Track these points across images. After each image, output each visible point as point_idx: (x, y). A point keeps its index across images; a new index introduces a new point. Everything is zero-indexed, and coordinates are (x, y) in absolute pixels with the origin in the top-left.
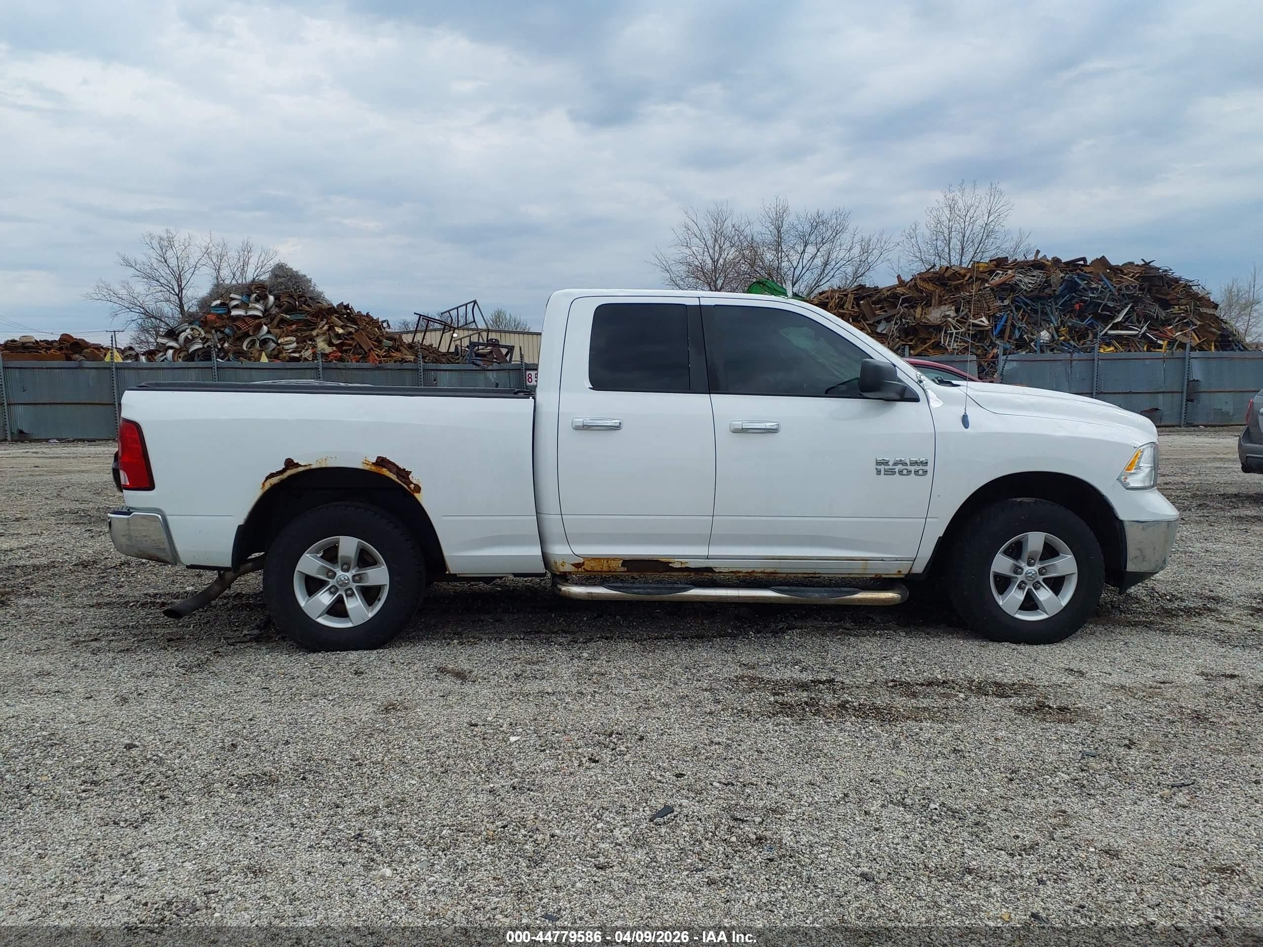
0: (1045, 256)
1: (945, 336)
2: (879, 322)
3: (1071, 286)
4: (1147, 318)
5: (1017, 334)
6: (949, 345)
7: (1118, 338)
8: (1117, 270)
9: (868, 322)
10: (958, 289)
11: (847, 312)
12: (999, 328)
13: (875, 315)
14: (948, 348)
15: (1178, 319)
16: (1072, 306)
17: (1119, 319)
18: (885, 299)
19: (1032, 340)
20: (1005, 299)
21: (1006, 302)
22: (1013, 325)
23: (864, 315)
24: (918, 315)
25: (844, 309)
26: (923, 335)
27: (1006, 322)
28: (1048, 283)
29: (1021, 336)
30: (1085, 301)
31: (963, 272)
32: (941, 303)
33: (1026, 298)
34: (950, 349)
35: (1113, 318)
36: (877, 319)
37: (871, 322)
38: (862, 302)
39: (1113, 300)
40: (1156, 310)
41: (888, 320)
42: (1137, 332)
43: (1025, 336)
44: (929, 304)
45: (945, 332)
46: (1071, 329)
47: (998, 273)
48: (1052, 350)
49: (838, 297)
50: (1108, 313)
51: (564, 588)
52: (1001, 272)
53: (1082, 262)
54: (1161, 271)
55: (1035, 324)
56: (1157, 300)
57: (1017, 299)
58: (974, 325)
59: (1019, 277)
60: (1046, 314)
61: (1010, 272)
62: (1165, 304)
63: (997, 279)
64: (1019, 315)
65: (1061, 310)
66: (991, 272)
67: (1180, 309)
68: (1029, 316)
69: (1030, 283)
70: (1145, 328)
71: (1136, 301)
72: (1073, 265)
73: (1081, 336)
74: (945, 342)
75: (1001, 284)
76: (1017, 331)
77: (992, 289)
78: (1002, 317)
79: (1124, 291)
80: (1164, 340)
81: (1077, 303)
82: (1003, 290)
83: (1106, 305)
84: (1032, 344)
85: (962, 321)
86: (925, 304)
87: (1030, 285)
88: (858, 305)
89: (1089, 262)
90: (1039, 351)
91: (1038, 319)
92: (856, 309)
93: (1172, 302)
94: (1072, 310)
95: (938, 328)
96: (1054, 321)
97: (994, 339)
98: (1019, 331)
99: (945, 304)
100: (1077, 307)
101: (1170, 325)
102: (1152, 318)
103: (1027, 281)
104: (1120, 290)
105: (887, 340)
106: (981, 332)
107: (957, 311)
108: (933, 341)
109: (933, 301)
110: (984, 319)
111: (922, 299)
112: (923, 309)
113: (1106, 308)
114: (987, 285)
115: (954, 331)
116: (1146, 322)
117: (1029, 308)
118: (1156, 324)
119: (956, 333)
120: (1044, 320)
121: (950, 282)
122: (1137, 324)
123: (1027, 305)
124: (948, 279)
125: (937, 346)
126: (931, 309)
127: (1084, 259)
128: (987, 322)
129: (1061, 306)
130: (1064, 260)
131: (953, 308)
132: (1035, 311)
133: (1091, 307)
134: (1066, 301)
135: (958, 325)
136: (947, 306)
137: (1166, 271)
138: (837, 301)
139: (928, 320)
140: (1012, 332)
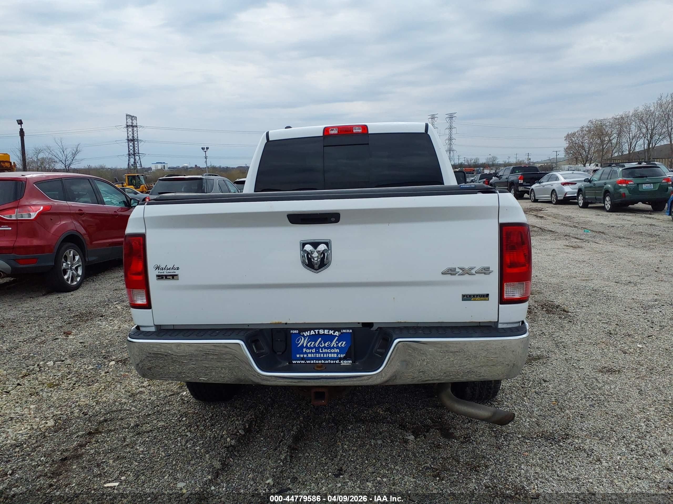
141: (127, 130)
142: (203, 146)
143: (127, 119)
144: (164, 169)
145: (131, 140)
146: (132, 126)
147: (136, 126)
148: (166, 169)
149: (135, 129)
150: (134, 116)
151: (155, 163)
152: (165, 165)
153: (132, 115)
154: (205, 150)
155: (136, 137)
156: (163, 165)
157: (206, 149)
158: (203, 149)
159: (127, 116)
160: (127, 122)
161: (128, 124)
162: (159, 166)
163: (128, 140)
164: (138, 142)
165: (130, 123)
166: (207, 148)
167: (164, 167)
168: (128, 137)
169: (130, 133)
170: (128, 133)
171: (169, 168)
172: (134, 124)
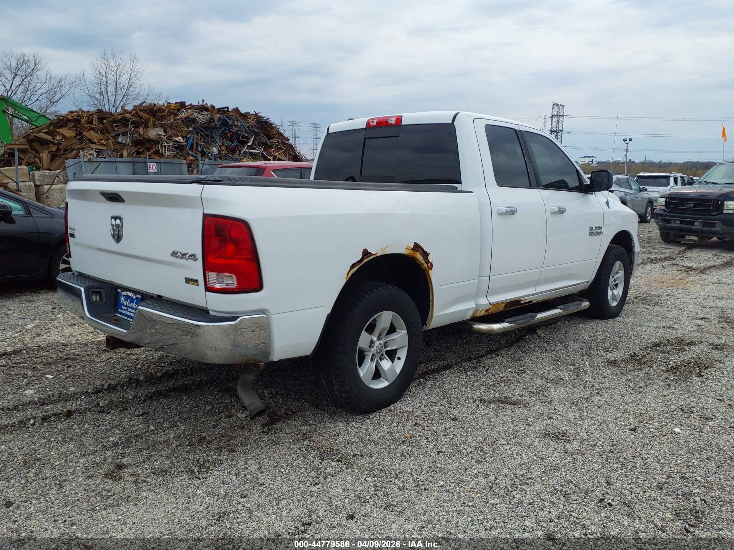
0: (207, 103)
1: (162, 147)
2: (118, 135)
3: (225, 123)
4: (263, 144)
5: (200, 149)
6: (165, 153)
7: (251, 154)
8: (245, 116)
9: (111, 135)
10: (163, 118)
11: (96, 127)
12: (190, 144)
13: (114, 131)
14: (164, 154)
15: (275, 146)
16: (226, 134)
17: (250, 144)
18: (119, 121)
19: (209, 153)
20: (189, 127)
21: (191, 129)
22: (197, 143)
23: (107, 129)
24: (142, 133)
25: (93, 125)
26: (148, 146)
27: (193, 141)
28: (212, 120)
29: (202, 150)
30: (232, 132)
31: (164, 108)
32: (154, 126)
33: (201, 127)
34: (166, 155)
35: (247, 143)
36: (117, 133)
37: (113, 135)
38: (105, 121)
39: (247, 133)
40: (265, 140)
41: (124, 134)
42: (259, 152)
43: (204, 150)
44: (146, 126)
45: (161, 145)
46: (227, 148)
47: (182, 111)
48: (221, 159)
49: (87, 117)
50: (245, 140)
51: (475, 327)
52: (185, 111)
53: (226, 109)
54: (264, 118)
55: (208, 142)
56: (266, 135)
57: (196, 127)
58: (175, 141)
59: (195, 114)
60: (213, 138)
61: (189, 111)
62: (270, 138)
63: (183, 114)
64: (199, 137)
65: (220, 136)
66: (179, 110)
67: (275, 140)
68: (204, 138)
69: (203, 119)
70: (262, 149)
71: (257, 134)
72: (223, 111)
73: (233, 151)
74: (162, 150)
75: (185, 118)
76: (199, 147)
77: (182, 121)
78: (190, 137)
79: (251, 128)
80: (271, 157)
81: (228, 132)
82: (188, 121)
83: (243, 135)
84: (209, 155)
85: (170, 138)
86: (144, 126)
87: (203, 120)
88: (102, 123)
89: (230, 110)
90: (213, 159)
91: (210, 140)
92: (101, 125)
93: (272, 136)
94: (226, 137)
95: (156, 142)
96: (218, 142)
97: (188, 150)
98: (201, 147)
99: (157, 127)
100: (229, 135)
101: (272, 148)
102: (265, 144)
103: (202, 118)
104: (248, 127)
105: (125, 147)
106: (180, 145)
107: (165, 131)
108: (154, 150)
109: (149, 125)
110: (180, 138)
111: (142, 123)
112: (144, 129)
113: (244, 137)
114: (178, 117)
115: (167, 144)
116: (262, 146)
117: (203, 133)
118: (268, 147)
119: (168, 146)
120: (212, 141)
121: (158, 114)
122: (258, 147)
123: (202, 131)
124: (156, 111)
125: (157, 153)
126: (149, 129)
127: (227, 108)
128: (182, 141)
129: (220, 133)
130: (217, 107)
131: (162, 130)
132: (207, 136)
133: (236, 135)
134: (222, 131)
135: (168, 141)
136: (158, 129)
137: (267, 119)
138: (86, 119)
139: (148, 136)
140: (197, 147)
141: (552, 120)
142: (625, 138)
143: (553, 108)
144: (592, 163)
145: (554, 131)
146: (557, 116)
147: (563, 116)
148: (594, 163)
149: (561, 119)
150: (562, 104)
151: (583, 156)
152: (594, 159)
153: (559, 104)
154: (628, 142)
155: (560, 128)
156: (591, 159)
157: (628, 140)
158: (625, 140)
159: (553, 105)
160: (553, 112)
161: (554, 114)
162: (587, 160)
163: (551, 131)
164: (562, 133)
165: (555, 113)
166: (630, 140)
167: (592, 162)
168: (552, 128)
169: (555, 124)
170: (552, 124)
171: (598, 163)
172: (561, 114)
